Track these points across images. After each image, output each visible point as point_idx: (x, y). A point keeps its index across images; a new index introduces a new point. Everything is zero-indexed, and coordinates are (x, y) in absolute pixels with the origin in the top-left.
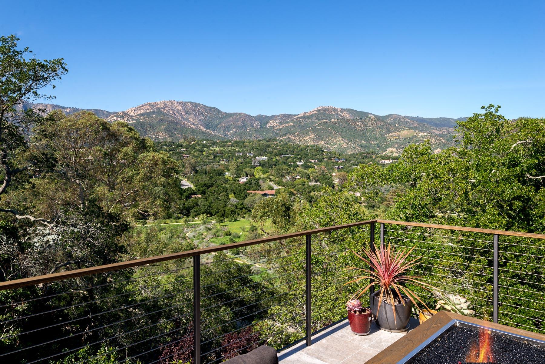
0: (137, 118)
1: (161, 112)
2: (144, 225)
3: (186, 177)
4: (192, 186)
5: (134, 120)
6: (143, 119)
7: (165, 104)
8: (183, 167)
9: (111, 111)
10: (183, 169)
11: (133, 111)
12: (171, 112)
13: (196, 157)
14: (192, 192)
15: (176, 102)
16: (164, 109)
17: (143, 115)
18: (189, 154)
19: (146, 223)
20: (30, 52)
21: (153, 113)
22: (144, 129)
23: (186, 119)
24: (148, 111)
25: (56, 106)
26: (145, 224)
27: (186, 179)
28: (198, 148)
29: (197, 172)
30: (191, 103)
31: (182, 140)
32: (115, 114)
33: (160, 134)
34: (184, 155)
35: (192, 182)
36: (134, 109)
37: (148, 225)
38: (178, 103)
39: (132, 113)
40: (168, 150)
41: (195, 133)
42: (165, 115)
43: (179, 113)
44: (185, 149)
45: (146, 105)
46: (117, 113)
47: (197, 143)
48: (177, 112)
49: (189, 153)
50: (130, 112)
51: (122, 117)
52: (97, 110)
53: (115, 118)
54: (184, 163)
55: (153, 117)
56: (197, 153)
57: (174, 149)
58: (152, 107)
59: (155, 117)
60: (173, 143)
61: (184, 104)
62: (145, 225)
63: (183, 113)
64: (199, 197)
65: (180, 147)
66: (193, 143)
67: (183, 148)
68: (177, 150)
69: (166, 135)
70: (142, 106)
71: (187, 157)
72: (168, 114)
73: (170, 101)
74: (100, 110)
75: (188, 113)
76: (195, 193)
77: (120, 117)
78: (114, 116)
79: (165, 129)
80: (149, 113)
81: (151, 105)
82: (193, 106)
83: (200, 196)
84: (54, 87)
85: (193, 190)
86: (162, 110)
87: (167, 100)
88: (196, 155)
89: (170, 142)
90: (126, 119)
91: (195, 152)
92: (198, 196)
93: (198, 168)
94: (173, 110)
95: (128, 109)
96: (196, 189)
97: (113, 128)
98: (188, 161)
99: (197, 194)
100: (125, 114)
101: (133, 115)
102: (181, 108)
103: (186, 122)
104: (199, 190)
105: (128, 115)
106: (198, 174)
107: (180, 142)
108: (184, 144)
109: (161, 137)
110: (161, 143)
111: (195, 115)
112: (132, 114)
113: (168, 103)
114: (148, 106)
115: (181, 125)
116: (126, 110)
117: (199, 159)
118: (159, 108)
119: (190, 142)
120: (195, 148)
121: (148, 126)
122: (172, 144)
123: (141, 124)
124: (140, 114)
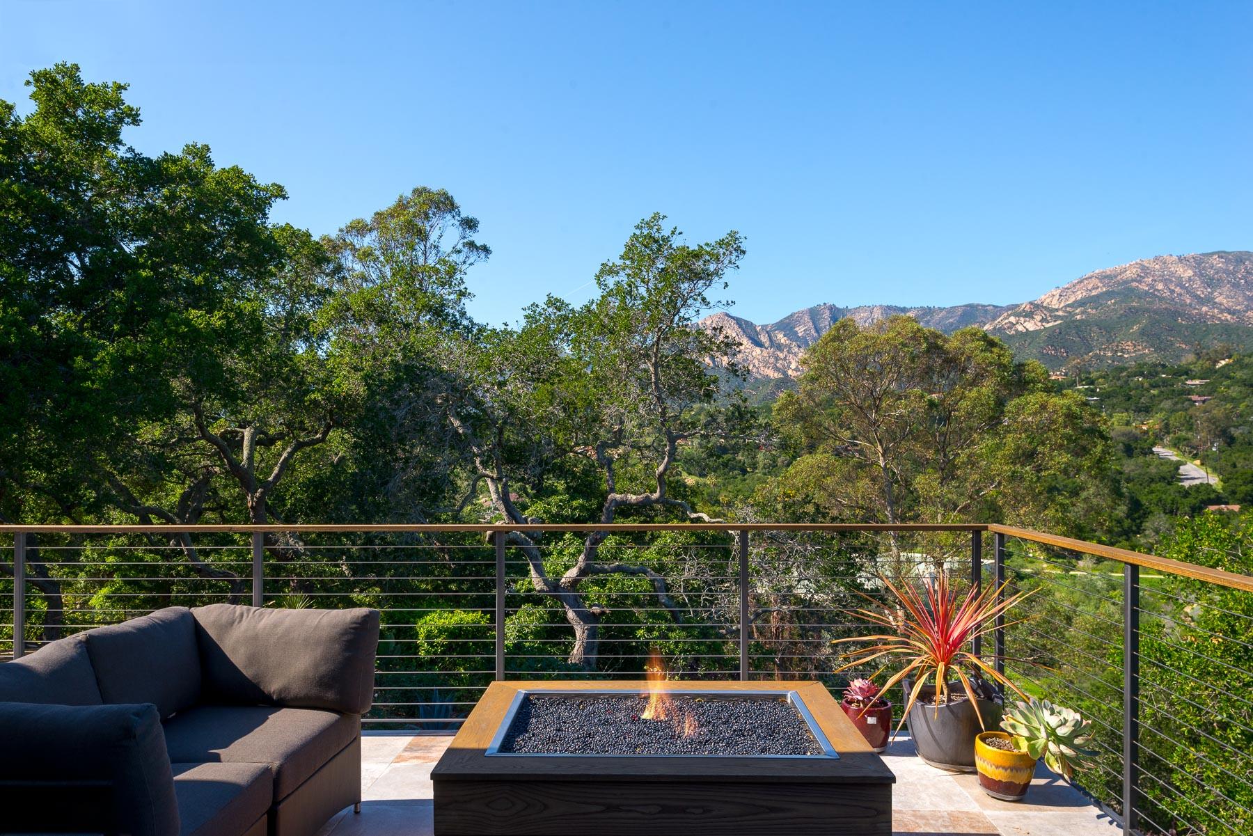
0: (1066, 312)
1: (1132, 290)
2: (1067, 571)
3: (1195, 457)
4: (1214, 481)
5: (1058, 317)
6: (1082, 313)
7: (1144, 268)
8: (1191, 429)
9: (1003, 304)
10: (1190, 435)
11: (1057, 297)
12: (1160, 286)
13: (1233, 400)
14: (1213, 496)
15: (1175, 258)
16: (1140, 282)
17: (1081, 303)
18: (1209, 395)
19: (1074, 568)
20: (680, 233)
21: (1109, 294)
22: (1083, 339)
23: (1208, 300)
24: (1094, 293)
25: (889, 308)
26: (1072, 570)
27: (1198, 462)
28: (1239, 375)
29: (1230, 441)
30: (1221, 254)
31: (1191, 357)
32: (1014, 309)
33: (1129, 346)
34: (1195, 397)
35: (1215, 470)
36: (1059, 291)
37: (1079, 573)
38: (1181, 259)
39: (1055, 301)
40: (1146, 385)
41: (1234, 337)
42: (1142, 295)
43: (1183, 287)
44: (1197, 382)
45: (1091, 278)
46: (1017, 306)
47: (1238, 361)
48: (1176, 285)
49: (1210, 390)
50: (1048, 300)
51: (1029, 315)
52: (971, 306)
53: (1012, 319)
54: (1191, 418)
55: (1109, 307)
56: (1237, 388)
57: (1164, 382)
58: (1106, 281)
59: (1114, 304)
60: (1164, 366)
61: (1199, 262)
62: (1072, 573)
63: (1197, 283)
64: (1232, 512)
65: (1183, 377)
66: (1223, 362)
67: (1192, 379)
68: (1173, 385)
69: (1144, 348)
70: (1081, 282)
71: (1204, 402)
72: (1152, 295)
73: (1156, 259)
74: (978, 305)
75: (1212, 283)
76: (1218, 500)
77: (1025, 316)
78: (1009, 316)
79: (1143, 333)
80: (1098, 296)
81: (1103, 277)
82: (1228, 262)
83: (1236, 508)
84: (726, 285)
85: (1214, 491)
86: (1134, 284)
87: (1147, 258)
88: (1234, 395)
89: (1155, 365)
90: (1038, 318)
91: (1228, 387)
92: (1230, 507)
93: (1236, 433)
94: (1166, 282)
95: (1048, 295)
96: (1223, 489)
97: (952, 344)
98: (1205, 412)
99: (1227, 503)
100: (1036, 307)
101: (1056, 307)
102: (1190, 273)
103: (1204, 309)
104: (1234, 493)
105: (1046, 308)
106: (1236, 446)
107: (1184, 362)
108: (1196, 369)
109: (1128, 353)
110: (1126, 369)
111: (1236, 285)
112: (1055, 304)
113: (1152, 265)
114: (1095, 281)
115: (1190, 317)
116: (1042, 297)
117: (1242, 407)
118: (1126, 282)
119: (1216, 362)
120: (1228, 377)
121: (1095, 328)
122: (1159, 369)
123: (1077, 326)
124: (1075, 301)
